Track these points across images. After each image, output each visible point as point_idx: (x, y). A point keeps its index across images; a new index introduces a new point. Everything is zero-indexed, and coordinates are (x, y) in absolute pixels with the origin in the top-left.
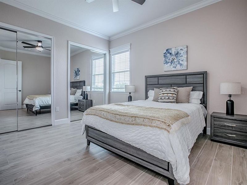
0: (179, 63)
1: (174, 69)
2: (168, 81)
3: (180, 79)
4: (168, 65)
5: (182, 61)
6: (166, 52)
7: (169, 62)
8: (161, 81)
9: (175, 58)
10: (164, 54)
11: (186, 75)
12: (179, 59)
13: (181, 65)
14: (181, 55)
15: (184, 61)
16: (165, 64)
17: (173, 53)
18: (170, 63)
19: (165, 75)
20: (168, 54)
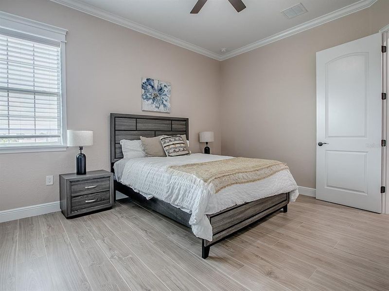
0: (162, 103)
1: (156, 110)
2: (151, 126)
3: (165, 124)
4: (149, 102)
5: (166, 101)
6: (147, 83)
7: (150, 98)
8: (140, 126)
9: (159, 95)
10: (144, 83)
11: (172, 120)
12: (163, 98)
13: (165, 106)
14: (165, 93)
15: (168, 101)
16: (145, 100)
17: (156, 88)
18: (151, 100)
19: (147, 117)
20: (149, 87)
